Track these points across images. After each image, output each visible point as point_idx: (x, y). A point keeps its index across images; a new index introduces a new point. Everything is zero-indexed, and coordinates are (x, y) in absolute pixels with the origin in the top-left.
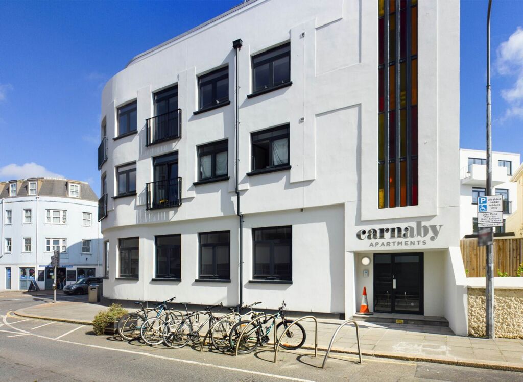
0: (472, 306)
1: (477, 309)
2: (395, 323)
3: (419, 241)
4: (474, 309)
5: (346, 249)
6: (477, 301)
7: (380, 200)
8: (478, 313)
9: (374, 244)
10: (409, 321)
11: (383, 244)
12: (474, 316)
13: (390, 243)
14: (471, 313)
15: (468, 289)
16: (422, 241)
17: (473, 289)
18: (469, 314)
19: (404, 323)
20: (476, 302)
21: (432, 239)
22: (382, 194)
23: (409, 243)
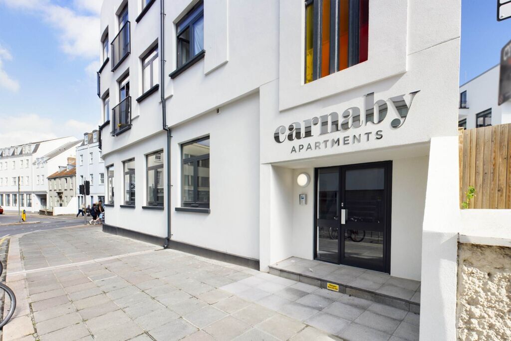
0: (473, 302)
1: (492, 312)
2: (325, 288)
3: (368, 134)
4: (477, 311)
5: (262, 161)
6: (492, 286)
7: (308, 69)
8: (491, 327)
9: (297, 149)
10: (347, 289)
11: (309, 147)
12: (479, 333)
13: (319, 143)
14: (468, 323)
15: (460, 244)
16: (374, 133)
17: (478, 247)
18: (461, 324)
19: (340, 292)
20: (486, 290)
21: (395, 124)
22: (310, 58)
23: (351, 139)
